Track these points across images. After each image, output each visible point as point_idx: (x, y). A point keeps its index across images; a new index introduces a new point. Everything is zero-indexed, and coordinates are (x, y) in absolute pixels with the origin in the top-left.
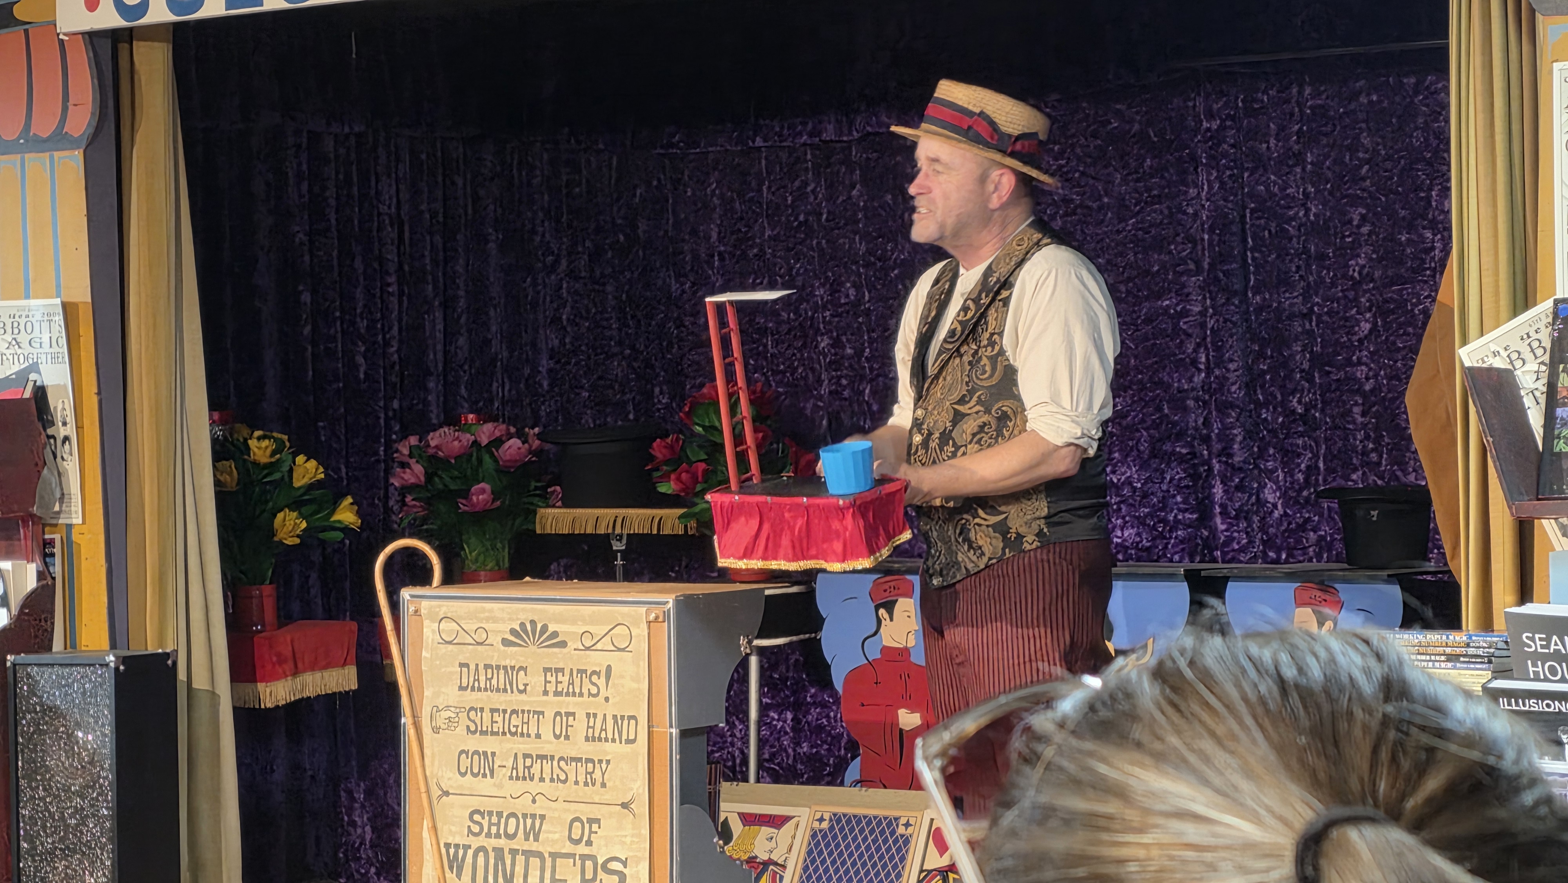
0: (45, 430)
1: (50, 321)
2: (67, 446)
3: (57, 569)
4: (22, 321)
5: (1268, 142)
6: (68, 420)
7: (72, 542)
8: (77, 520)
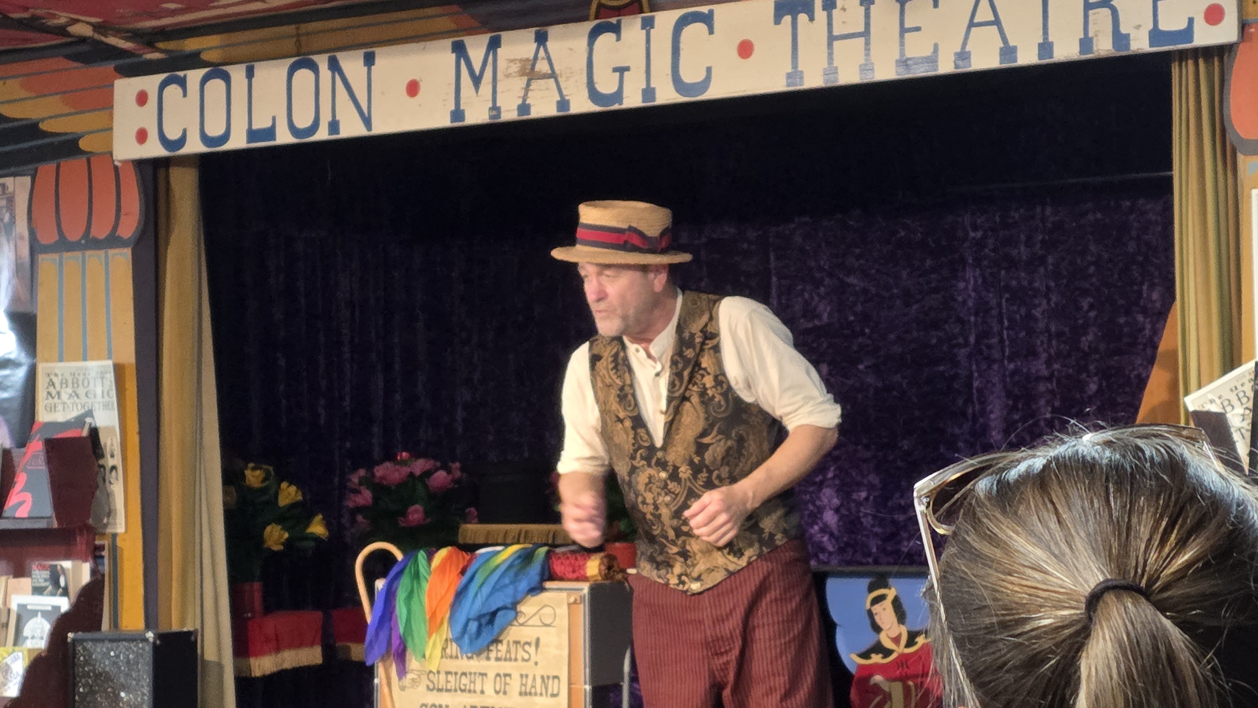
0: (97, 461)
1: (102, 378)
2: (114, 473)
3: (106, 568)
4: (81, 378)
5: (1019, 249)
6: (115, 453)
7: (116, 546)
8: (120, 529)
